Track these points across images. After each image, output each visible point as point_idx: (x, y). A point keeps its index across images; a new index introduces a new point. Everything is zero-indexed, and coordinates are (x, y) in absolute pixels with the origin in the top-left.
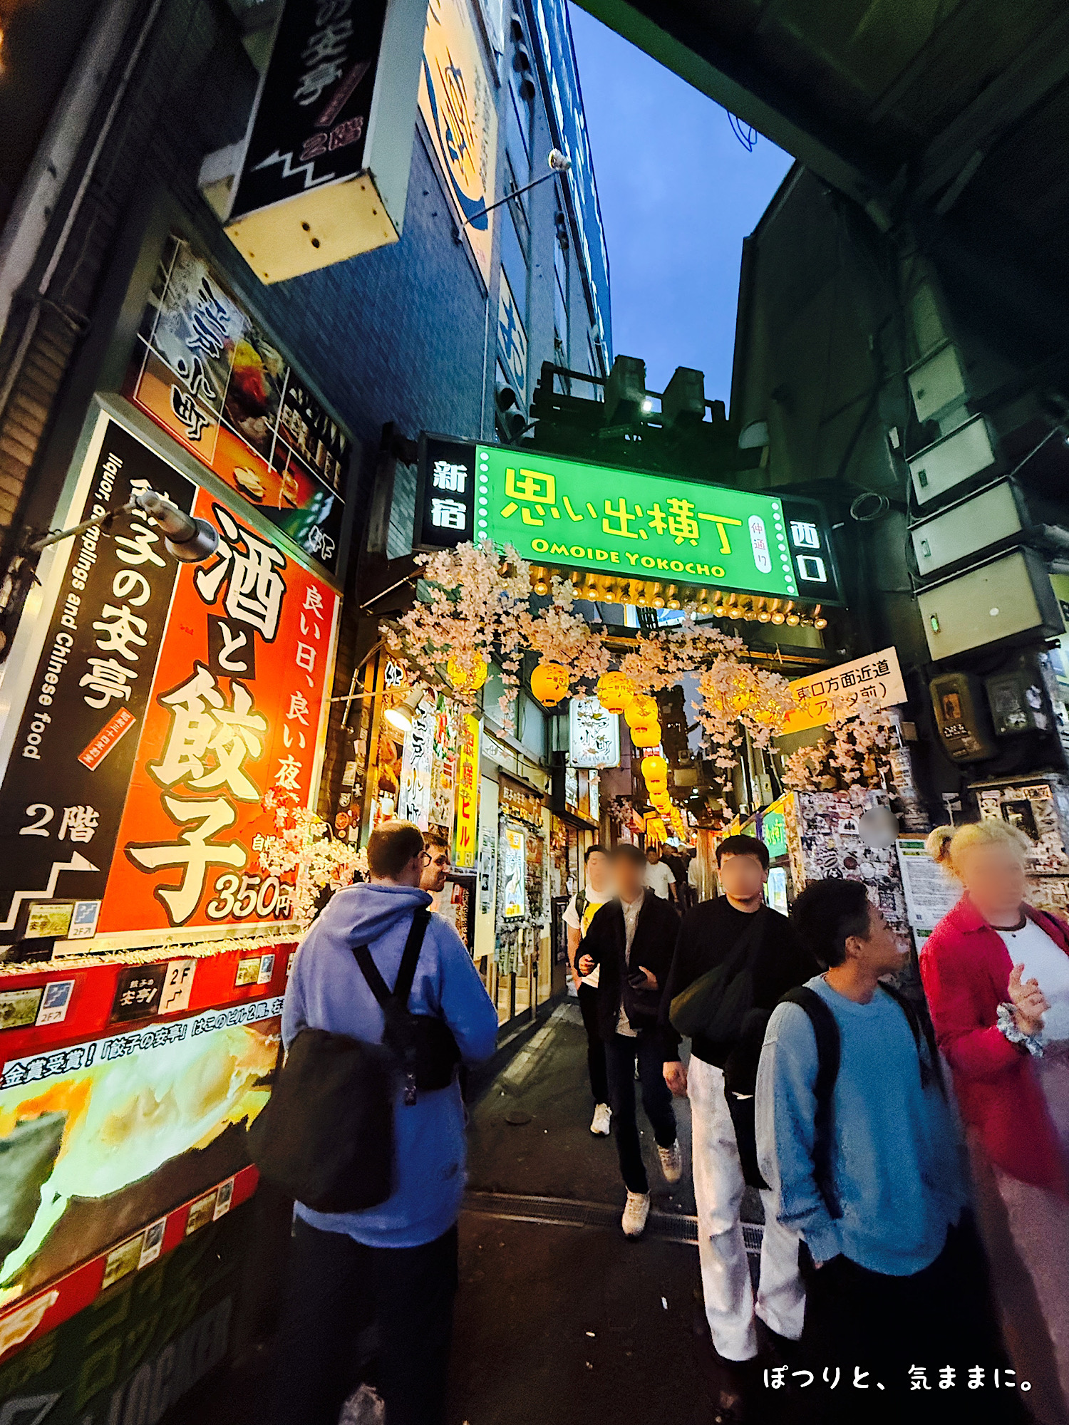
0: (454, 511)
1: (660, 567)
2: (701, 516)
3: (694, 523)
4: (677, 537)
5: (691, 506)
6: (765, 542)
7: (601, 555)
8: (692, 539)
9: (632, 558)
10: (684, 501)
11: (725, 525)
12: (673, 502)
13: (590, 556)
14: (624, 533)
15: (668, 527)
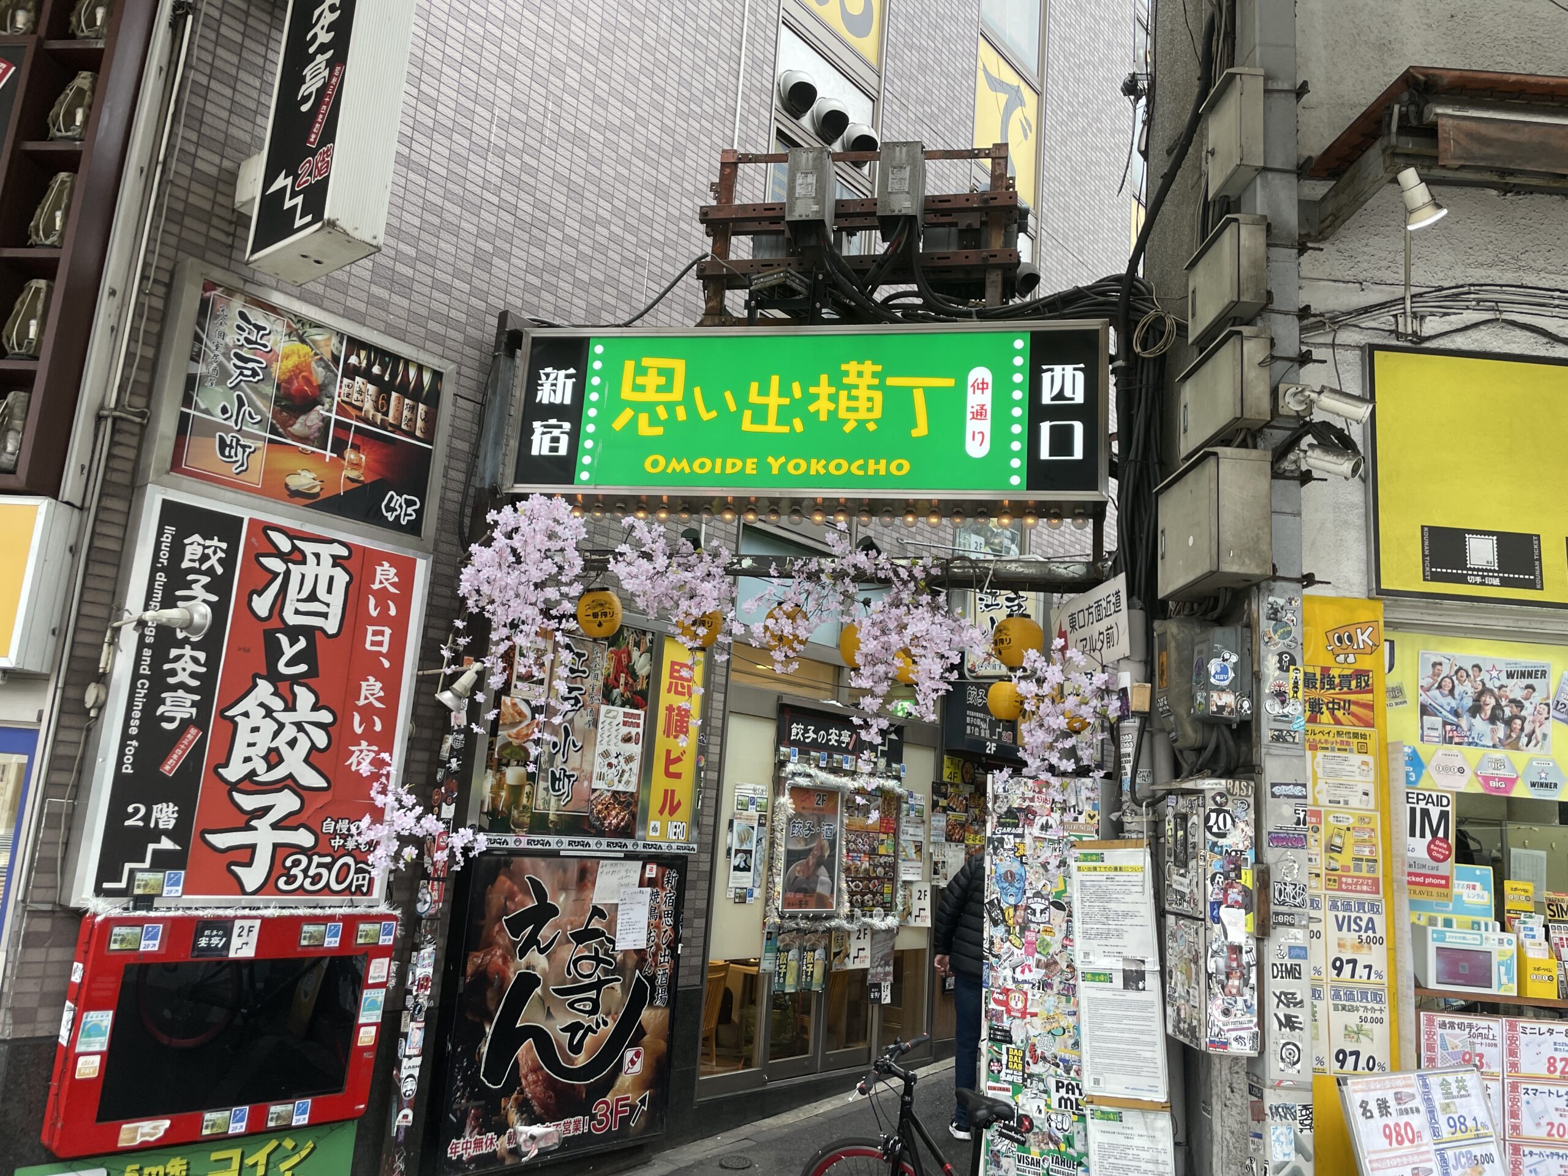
0: (556, 433)
1: (813, 472)
2: (891, 381)
3: (878, 396)
4: (846, 421)
5: (879, 368)
6: (988, 407)
7: (733, 465)
8: (869, 421)
9: (775, 465)
10: (868, 363)
11: (927, 390)
12: (852, 367)
13: (718, 471)
14: (772, 427)
15: (837, 408)
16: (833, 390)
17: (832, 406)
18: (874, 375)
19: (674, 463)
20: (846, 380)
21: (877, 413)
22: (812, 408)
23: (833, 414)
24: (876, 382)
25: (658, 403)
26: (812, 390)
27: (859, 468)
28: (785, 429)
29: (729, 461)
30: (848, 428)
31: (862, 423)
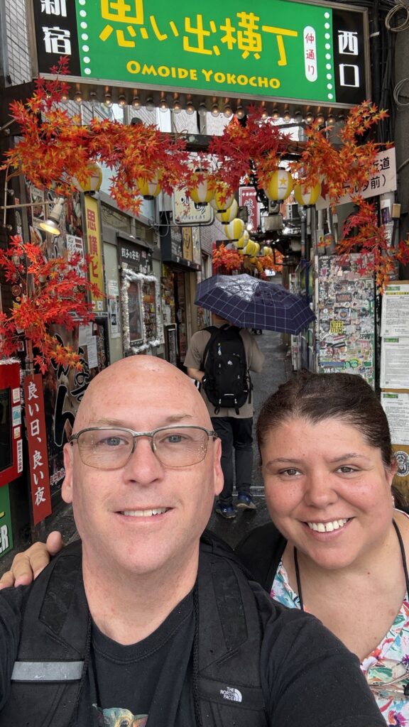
0: (61, 37)
1: (229, 82)
2: (265, 29)
3: (258, 36)
4: (244, 51)
5: (257, 19)
6: (315, 52)
7: (182, 73)
8: (255, 52)
9: (208, 75)
10: (252, 14)
11: (284, 37)
12: (242, 15)
13: (174, 76)
14: (201, 50)
15: (237, 42)
16: (233, 30)
17: (234, 41)
18: (256, 23)
19: (145, 68)
20: (240, 24)
21: (259, 49)
22: (223, 40)
23: (235, 45)
24: (256, 28)
25: (129, 25)
26: (222, 28)
27: (254, 82)
28: (209, 52)
29: (180, 70)
30: (245, 55)
31: (252, 53)
